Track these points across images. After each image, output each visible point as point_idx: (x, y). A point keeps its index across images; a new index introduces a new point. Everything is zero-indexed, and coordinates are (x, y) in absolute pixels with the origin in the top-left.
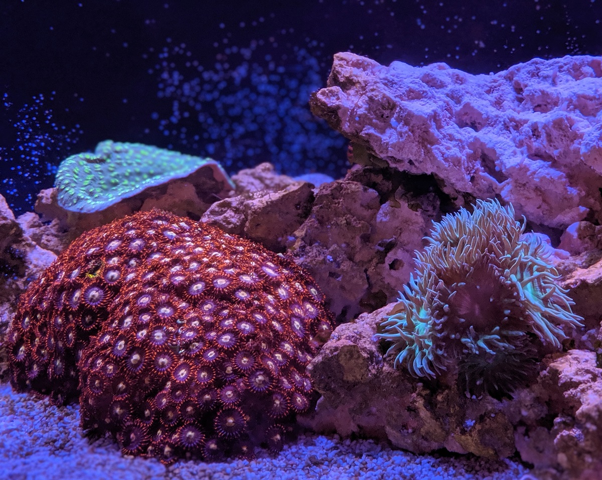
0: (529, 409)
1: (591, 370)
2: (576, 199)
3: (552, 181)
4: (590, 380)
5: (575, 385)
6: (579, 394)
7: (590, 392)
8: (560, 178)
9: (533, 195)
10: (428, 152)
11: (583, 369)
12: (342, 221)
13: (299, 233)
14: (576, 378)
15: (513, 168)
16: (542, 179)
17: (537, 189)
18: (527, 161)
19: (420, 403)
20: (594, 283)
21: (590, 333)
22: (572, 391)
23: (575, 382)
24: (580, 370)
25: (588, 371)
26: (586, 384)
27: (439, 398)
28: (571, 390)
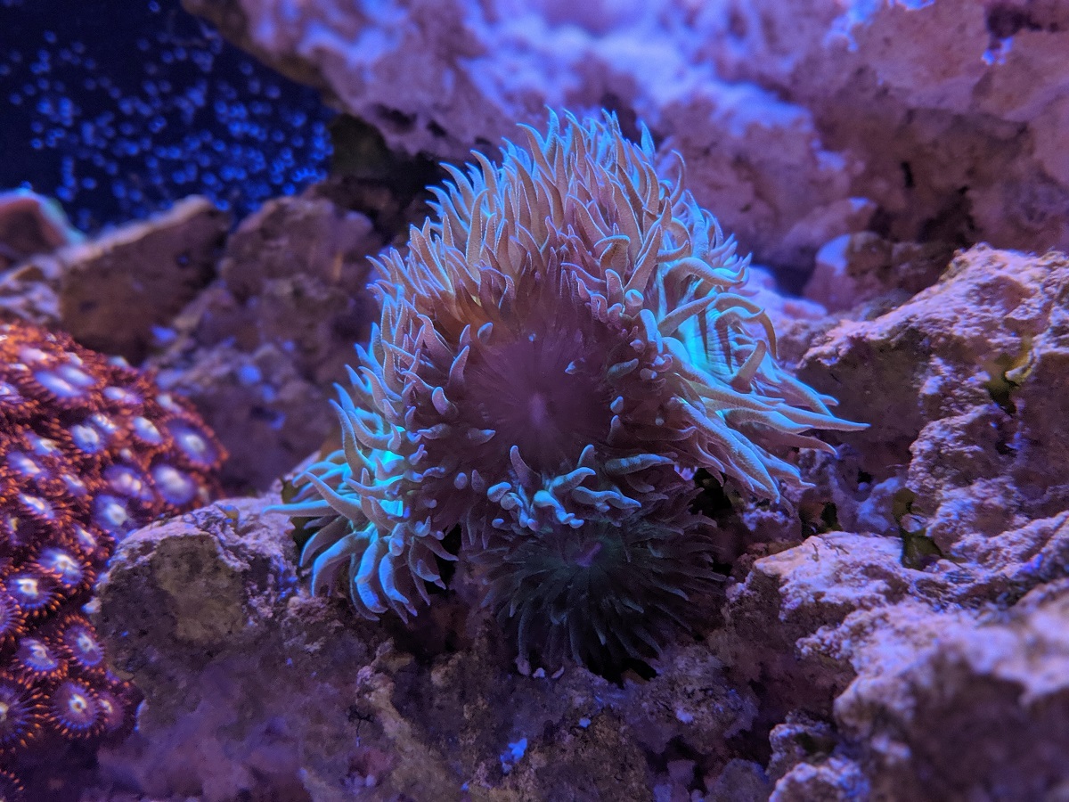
0: (699, 703)
1: (885, 567)
2: (842, 182)
3: (777, 134)
4: (882, 598)
5: (833, 614)
6: (845, 644)
7: (880, 635)
8: (797, 123)
9: (728, 177)
10: (463, 81)
11: (855, 565)
12: (284, 288)
13: (185, 321)
14: (836, 594)
15: (675, 106)
16: (751, 130)
17: (740, 162)
18: (711, 89)
19: (381, 695)
20: (888, 339)
21: (884, 491)
22: (824, 635)
23: (833, 606)
24: (846, 568)
25: (872, 572)
26: (868, 609)
27: (437, 677)
28: (820, 632)
